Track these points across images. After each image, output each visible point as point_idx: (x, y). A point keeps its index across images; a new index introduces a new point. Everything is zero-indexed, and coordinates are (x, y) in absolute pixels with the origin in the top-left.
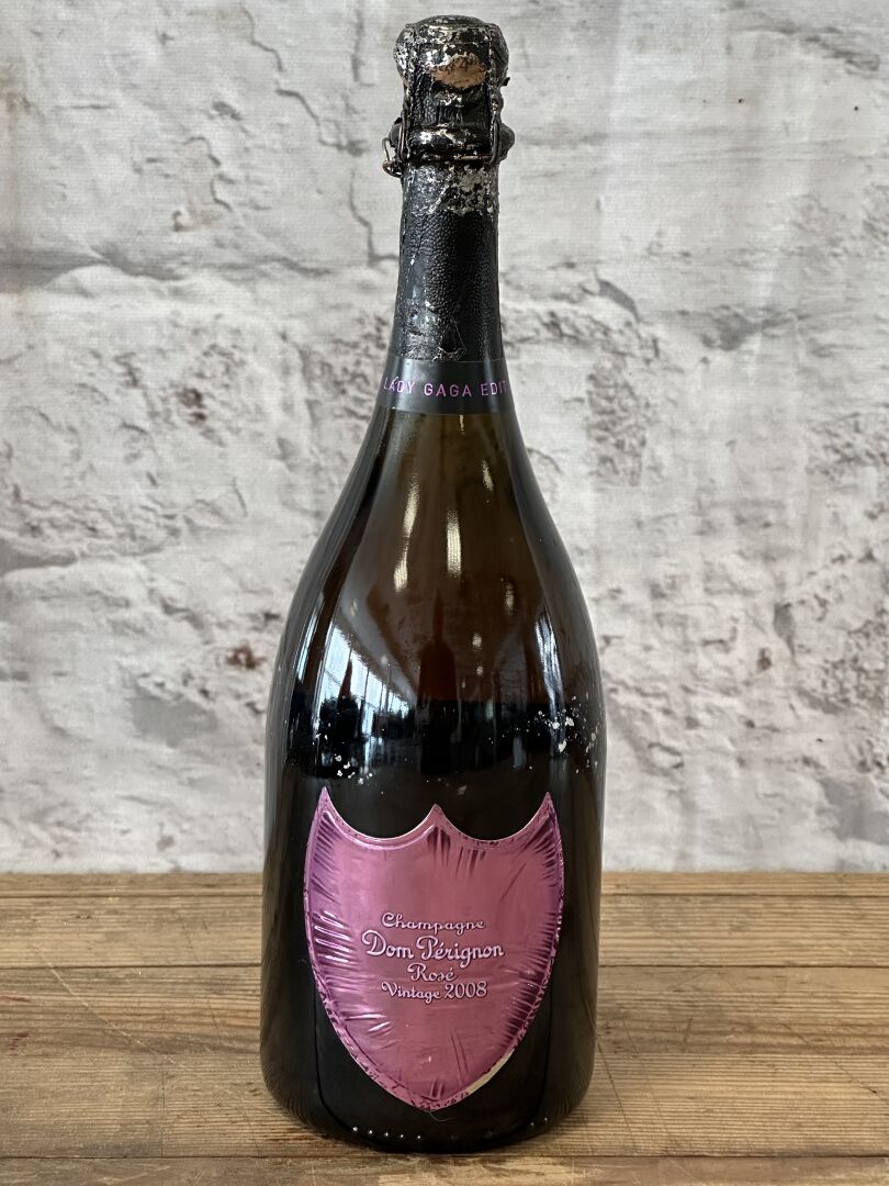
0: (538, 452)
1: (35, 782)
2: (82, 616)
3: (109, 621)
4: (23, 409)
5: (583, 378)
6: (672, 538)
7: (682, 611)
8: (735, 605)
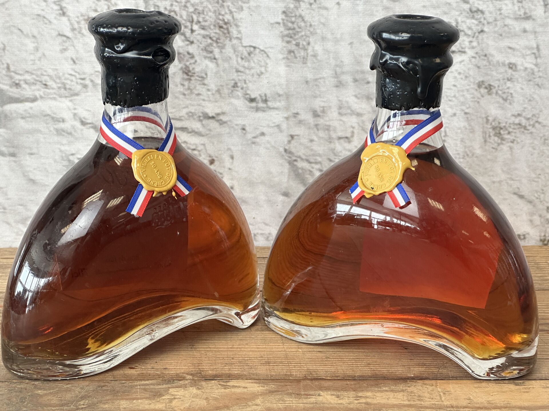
0: (259, 48)
1: (21, 205)
2: (41, 126)
3: (54, 128)
4: (9, 27)
5: (280, 13)
6: (323, 89)
7: (328, 123)
8: (353, 120)
